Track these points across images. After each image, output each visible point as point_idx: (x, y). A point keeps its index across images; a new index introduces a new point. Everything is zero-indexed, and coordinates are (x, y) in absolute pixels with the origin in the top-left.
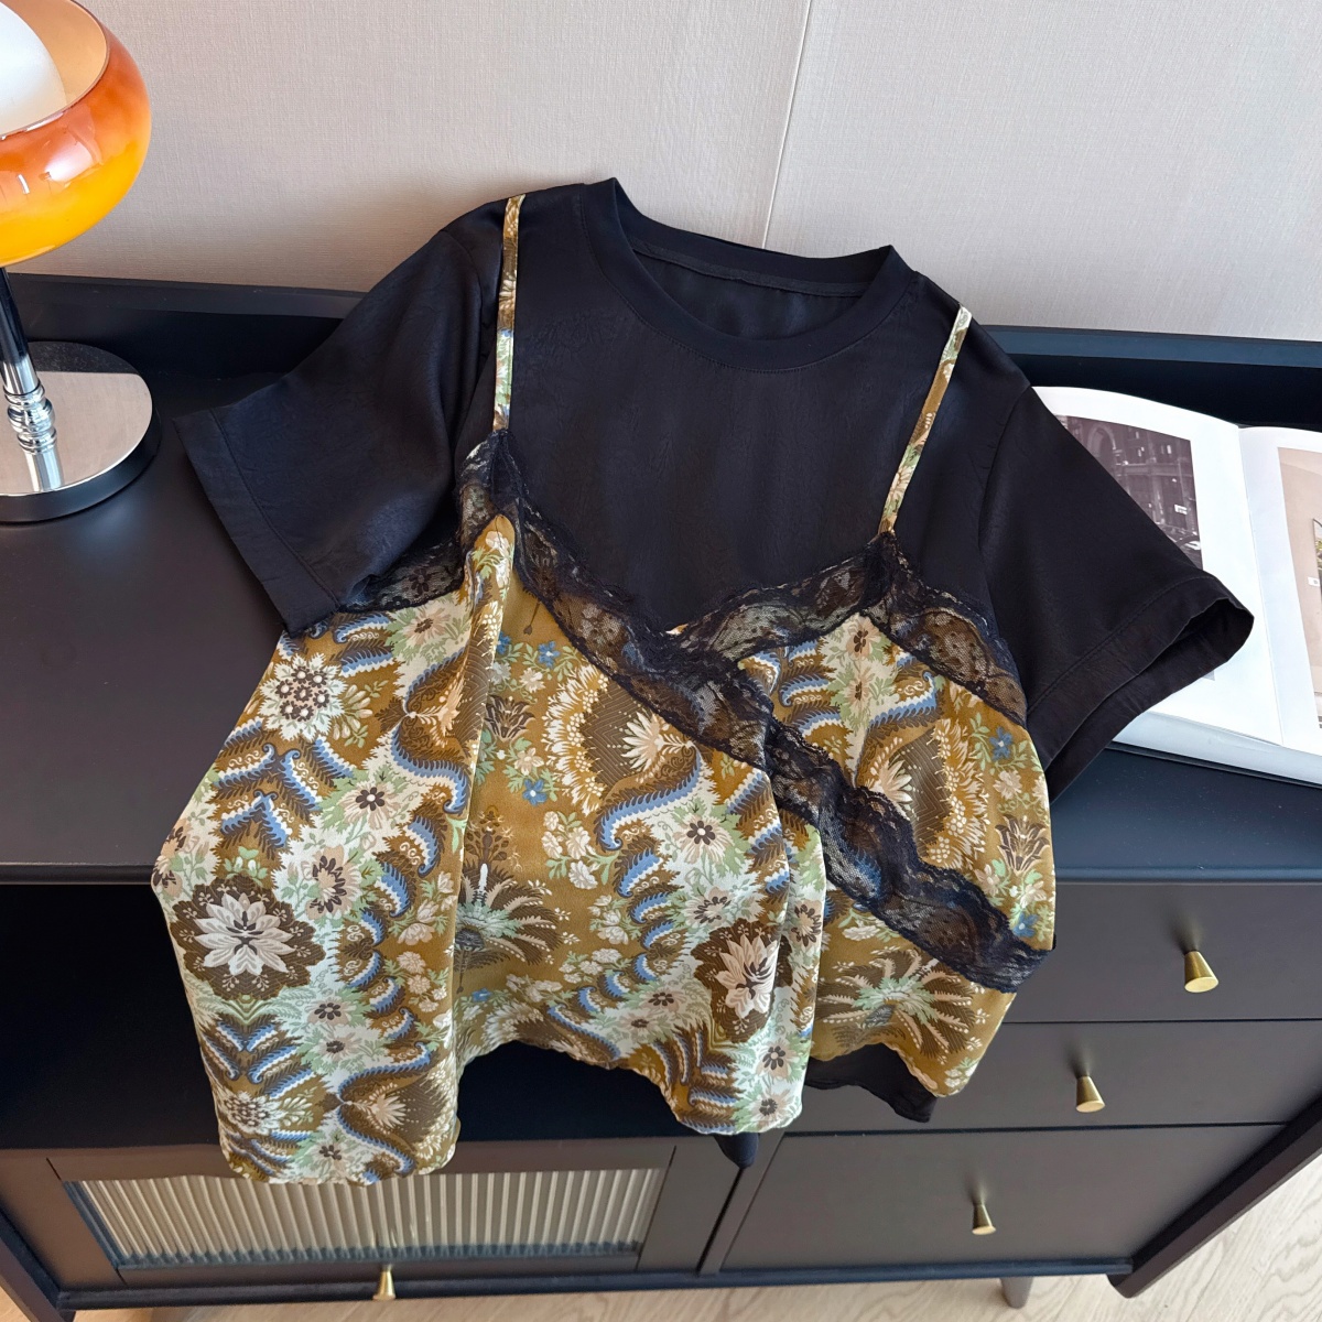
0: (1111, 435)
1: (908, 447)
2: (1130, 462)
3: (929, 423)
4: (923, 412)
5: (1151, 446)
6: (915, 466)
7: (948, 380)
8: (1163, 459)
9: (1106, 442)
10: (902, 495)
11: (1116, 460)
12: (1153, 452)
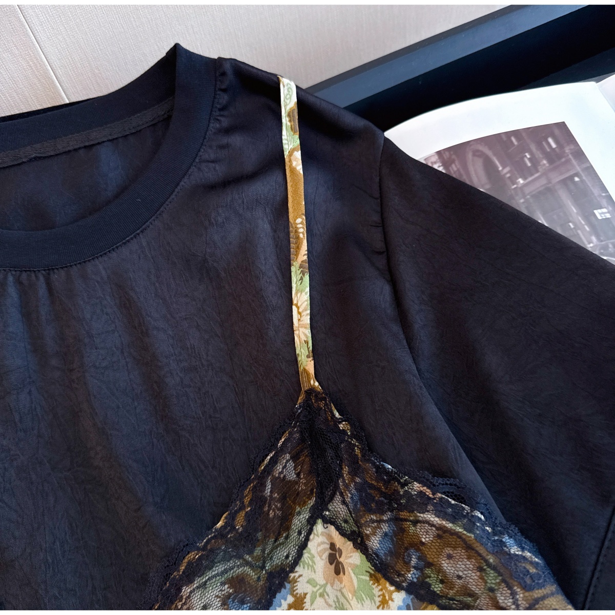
0: (489, 153)
1: (293, 269)
2: (525, 178)
3: (302, 231)
4: (291, 220)
5: (533, 147)
6: (308, 289)
7: (301, 172)
8: (554, 158)
9: (489, 166)
10: (308, 332)
11: (508, 182)
12: (539, 154)
